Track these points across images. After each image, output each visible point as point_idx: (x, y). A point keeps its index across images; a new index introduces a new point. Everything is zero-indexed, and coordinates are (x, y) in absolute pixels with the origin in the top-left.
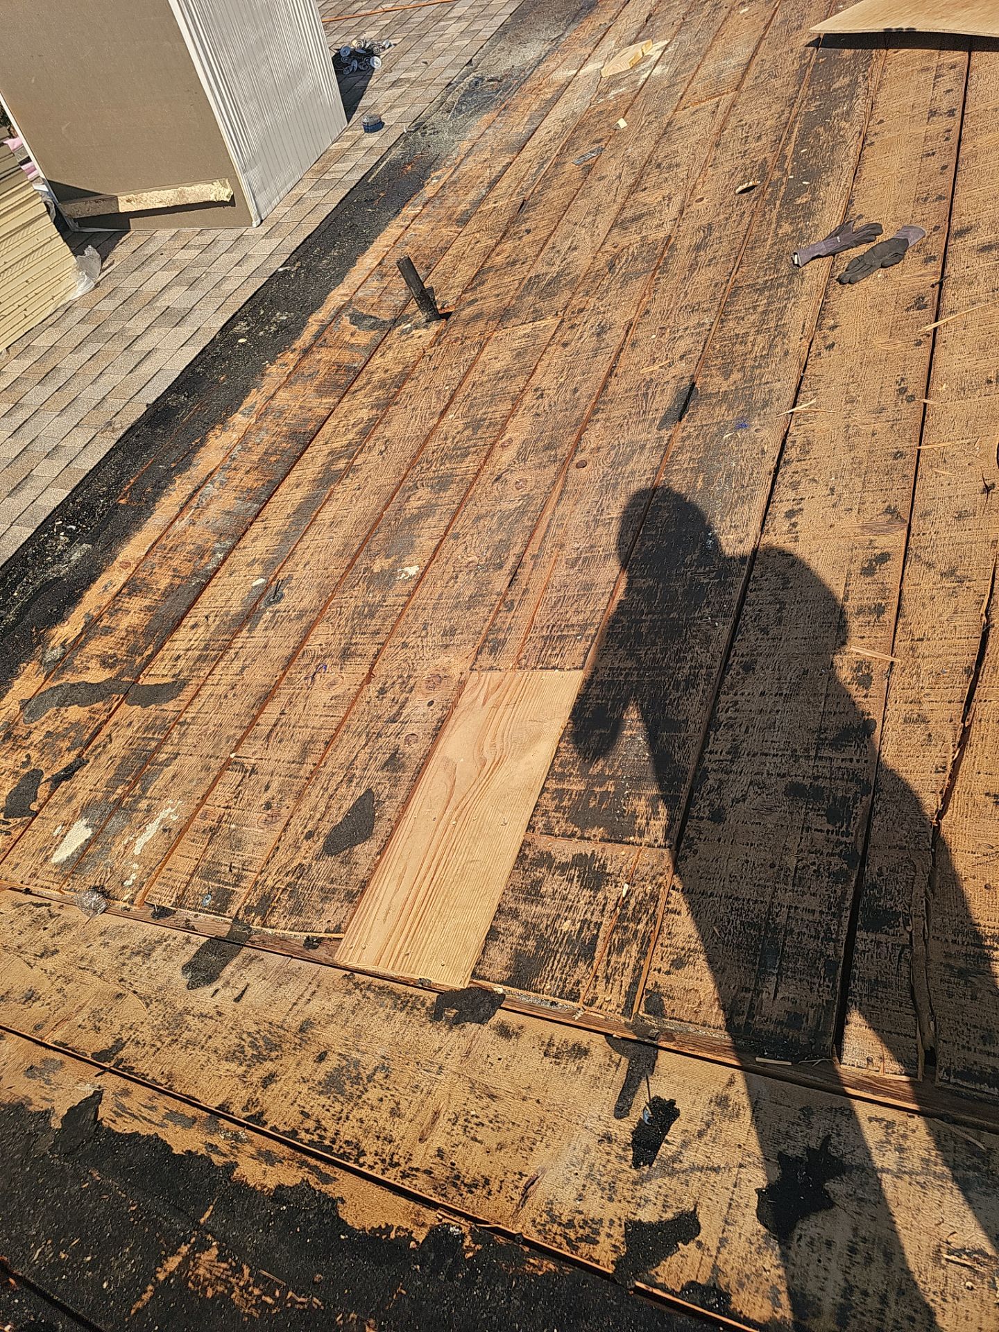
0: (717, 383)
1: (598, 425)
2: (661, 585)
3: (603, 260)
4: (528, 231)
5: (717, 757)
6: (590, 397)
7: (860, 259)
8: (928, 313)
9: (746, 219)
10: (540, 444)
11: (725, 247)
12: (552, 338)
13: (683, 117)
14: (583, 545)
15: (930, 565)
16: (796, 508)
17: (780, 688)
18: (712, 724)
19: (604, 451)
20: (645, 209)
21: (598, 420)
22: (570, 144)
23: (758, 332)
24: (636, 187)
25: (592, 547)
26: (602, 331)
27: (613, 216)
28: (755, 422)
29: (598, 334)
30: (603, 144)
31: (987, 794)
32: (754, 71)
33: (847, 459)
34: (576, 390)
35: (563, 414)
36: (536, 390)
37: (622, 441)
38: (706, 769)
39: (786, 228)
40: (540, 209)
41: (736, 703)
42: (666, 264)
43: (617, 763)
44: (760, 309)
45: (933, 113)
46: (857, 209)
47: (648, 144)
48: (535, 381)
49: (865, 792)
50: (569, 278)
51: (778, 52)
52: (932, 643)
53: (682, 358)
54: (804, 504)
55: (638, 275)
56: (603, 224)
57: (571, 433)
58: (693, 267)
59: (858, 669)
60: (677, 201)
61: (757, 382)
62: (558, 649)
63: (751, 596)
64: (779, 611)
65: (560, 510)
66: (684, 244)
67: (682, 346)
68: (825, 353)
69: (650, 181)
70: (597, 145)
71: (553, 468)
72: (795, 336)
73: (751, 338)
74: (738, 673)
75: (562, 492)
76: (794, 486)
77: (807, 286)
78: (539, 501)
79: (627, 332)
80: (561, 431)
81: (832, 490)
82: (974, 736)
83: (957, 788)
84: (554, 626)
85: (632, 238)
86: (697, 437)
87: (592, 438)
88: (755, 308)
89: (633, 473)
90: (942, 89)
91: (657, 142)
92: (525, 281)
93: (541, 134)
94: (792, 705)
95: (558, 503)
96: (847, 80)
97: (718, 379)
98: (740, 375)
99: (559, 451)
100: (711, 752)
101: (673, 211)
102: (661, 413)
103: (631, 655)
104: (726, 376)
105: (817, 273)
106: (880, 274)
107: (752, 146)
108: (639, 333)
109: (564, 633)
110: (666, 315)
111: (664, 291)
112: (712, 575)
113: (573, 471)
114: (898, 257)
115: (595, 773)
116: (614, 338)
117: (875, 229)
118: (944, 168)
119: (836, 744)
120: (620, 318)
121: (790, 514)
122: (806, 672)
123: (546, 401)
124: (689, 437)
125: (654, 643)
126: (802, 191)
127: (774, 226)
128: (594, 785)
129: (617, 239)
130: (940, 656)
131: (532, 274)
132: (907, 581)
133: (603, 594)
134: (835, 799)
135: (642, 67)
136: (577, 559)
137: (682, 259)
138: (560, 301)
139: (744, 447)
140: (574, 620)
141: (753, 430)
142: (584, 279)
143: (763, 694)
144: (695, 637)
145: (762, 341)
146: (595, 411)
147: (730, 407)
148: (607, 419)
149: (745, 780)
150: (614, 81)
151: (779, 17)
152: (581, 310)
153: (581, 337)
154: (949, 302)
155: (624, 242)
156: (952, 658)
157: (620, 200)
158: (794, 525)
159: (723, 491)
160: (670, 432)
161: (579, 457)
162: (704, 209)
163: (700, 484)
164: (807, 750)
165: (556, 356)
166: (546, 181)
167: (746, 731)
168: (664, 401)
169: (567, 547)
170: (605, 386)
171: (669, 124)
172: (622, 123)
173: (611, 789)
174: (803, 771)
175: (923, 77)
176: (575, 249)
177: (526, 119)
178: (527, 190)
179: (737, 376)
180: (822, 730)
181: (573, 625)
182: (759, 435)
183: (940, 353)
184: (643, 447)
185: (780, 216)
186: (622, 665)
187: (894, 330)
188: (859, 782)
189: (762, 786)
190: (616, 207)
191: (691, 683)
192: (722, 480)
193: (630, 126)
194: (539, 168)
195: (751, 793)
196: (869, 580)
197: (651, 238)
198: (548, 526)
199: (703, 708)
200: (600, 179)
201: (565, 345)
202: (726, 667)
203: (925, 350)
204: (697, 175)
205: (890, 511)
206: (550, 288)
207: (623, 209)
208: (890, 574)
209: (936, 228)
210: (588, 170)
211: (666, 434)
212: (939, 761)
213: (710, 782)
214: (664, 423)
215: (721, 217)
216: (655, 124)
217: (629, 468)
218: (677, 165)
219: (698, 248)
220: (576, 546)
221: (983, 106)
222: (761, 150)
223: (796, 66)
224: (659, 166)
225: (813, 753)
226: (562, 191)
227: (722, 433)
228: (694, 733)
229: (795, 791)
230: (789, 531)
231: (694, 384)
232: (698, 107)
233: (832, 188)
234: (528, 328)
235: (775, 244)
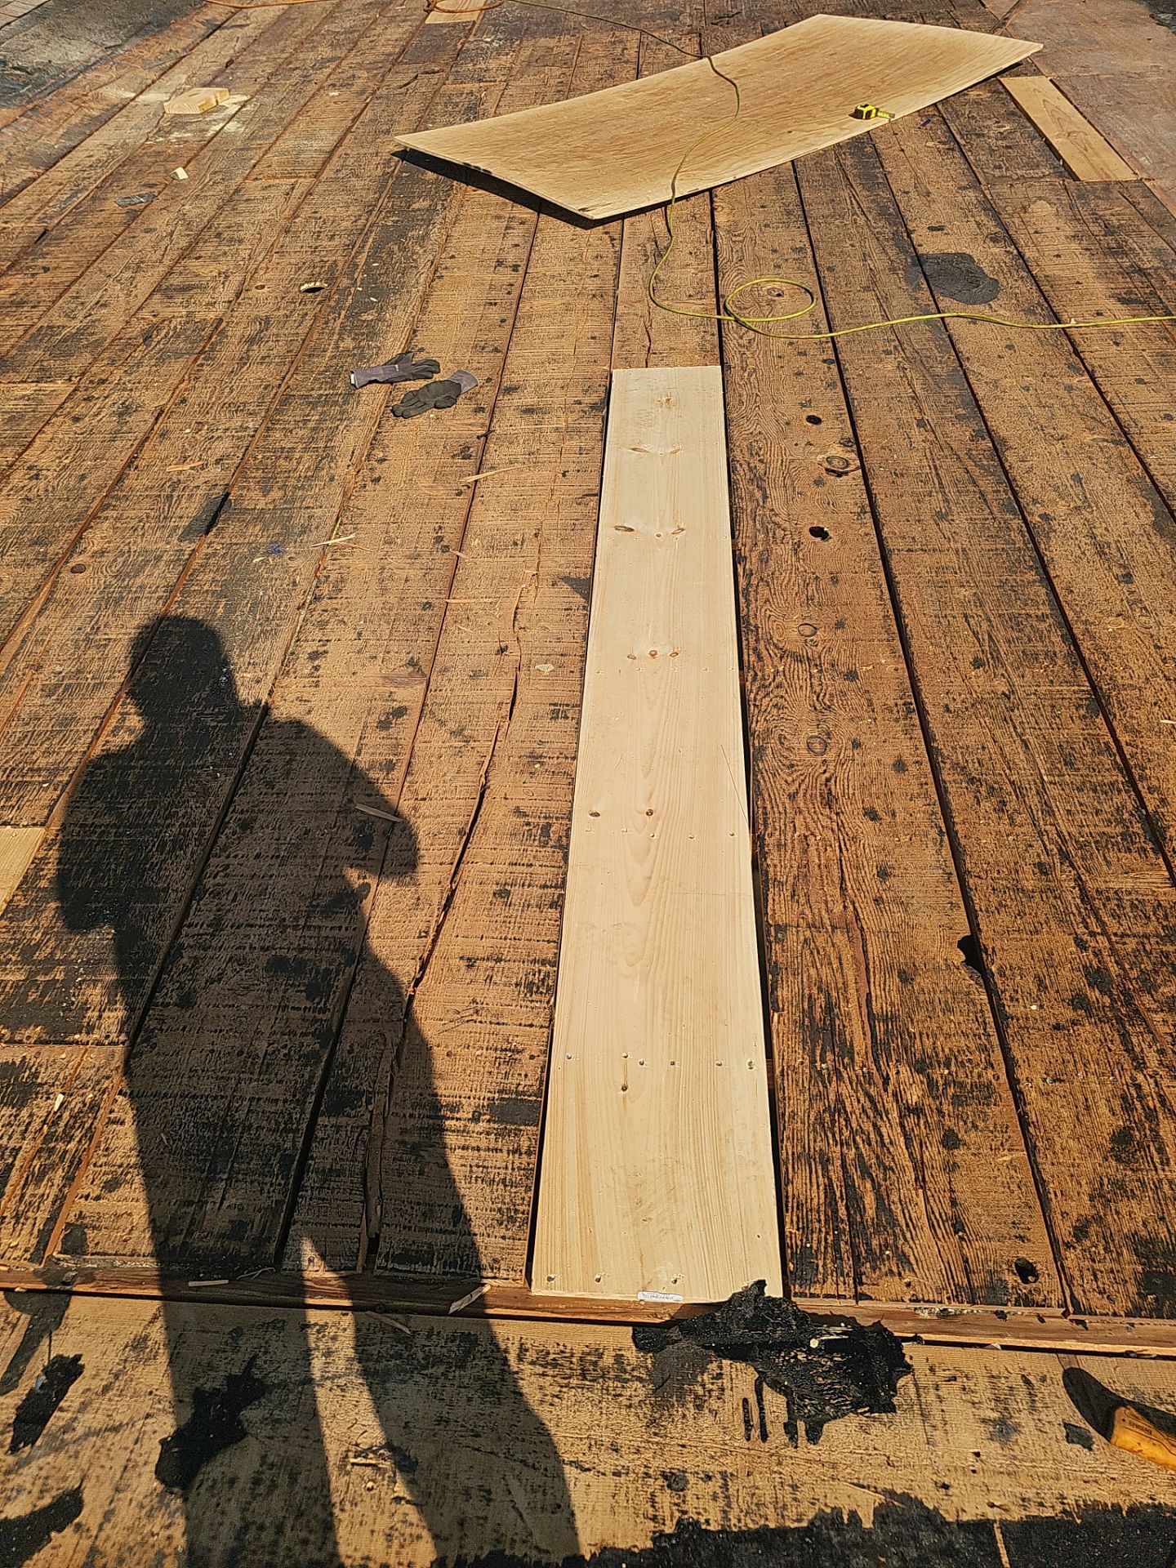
0: (254, 499)
1: (106, 525)
2: (159, 726)
3: (137, 328)
4: (46, 269)
5: (195, 930)
6: (99, 489)
7: (415, 394)
8: (470, 465)
9: (308, 322)
10: (27, 537)
11: (280, 348)
12: (60, 407)
13: (253, 189)
14: (68, 668)
15: (442, 723)
16: (321, 649)
17: (278, 850)
18: (197, 892)
19: (110, 557)
20: (196, 281)
21: (106, 518)
22: (113, 179)
23: (305, 450)
24: (187, 253)
25: (79, 672)
26: (125, 411)
27: (157, 278)
28: (290, 549)
29: (121, 415)
30: (155, 191)
31: (461, 958)
32: (335, 162)
33: (378, 603)
34: (83, 477)
35: (62, 503)
36: (30, 468)
37: (134, 548)
38: (182, 946)
39: (348, 343)
40: (65, 244)
41: (227, 867)
42: (213, 349)
43: (72, 944)
44: (311, 425)
45: (500, 263)
46: (420, 340)
47: (209, 207)
48: (30, 456)
49: (349, 963)
50: (92, 339)
51: (363, 151)
52: (434, 802)
53: (217, 462)
54: (329, 647)
55: (178, 355)
56: (144, 285)
57: (70, 529)
58: (243, 361)
59: (361, 830)
60: (235, 280)
61: (297, 504)
62: (14, 800)
63: (261, 744)
64: (289, 762)
65: (42, 622)
66: (236, 332)
67: (221, 448)
68: (370, 486)
69: (207, 249)
70: (148, 190)
71: (40, 569)
72: (343, 462)
73: (297, 455)
74: (234, 833)
75: (48, 600)
76: (322, 625)
77: (362, 410)
78: (15, 608)
79: (157, 419)
80: (57, 524)
81: (360, 634)
82: (457, 900)
83: (435, 953)
84: (13, 769)
85: (176, 311)
86: (224, 556)
87: (96, 538)
88: (305, 422)
89: (142, 587)
90: (510, 242)
91: (220, 208)
92: (34, 330)
93: (78, 155)
94: (288, 869)
95: (40, 614)
96: (426, 204)
97: (255, 494)
98: (281, 493)
99: (52, 549)
100: (190, 925)
101: (226, 292)
102: (185, 523)
103: (110, 809)
104: (266, 491)
105: (373, 398)
106: (432, 414)
107: (324, 243)
108: (170, 424)
109: (27, 779)
110: (205, 408)
111: (207, 381)
112: (221, 718)
113: (66, 575)
114: (451, 401)
115: (42, 957)
116: (140, 423)
117: (432, 367)
118: (503, 321)
119: (328, 912)
120: (151, 400)
121: (314, 656)
122: (307, 832)
123: (42, 485)
124: (214, 554)
125: (141, 795)
126: (369, 306)
127: (336, 337)
128: (37, 973)
129: (158, 307)
130: (439, 816)
131: (44, 323)
132: (419, 738)
133: (85, 732)
134: (317, 972)
135: (214, 116)
136: (57, 686)
137: (231, 349)
138: (77, 364)
139: (275, 575)
140: (42, 762)
141: (286, 557)
142: (110, 345)
143: (258, 856)
144: (191, 789)
145: (308, 461)
146: (104, 507)
147: (265, 529)
148: (117, 519)
149: (225, 955)
150: (179, 122)
151: (368, 115)
152: (103, 381)
153: (99, 414)
154: (492, 457)
155: (166, 312)
156: (449, 819)
157: (167, 262)
158: (316, 668)
159: (246, 621)
160: (193, 546)
161: (77, 560)
162: (264, 298)
163: (220, 611)
164: (296, 919)
165: (62, 431)
166: (78, 214)
167: (234, 900)
168: (191, 508)
169: (46, 670)
170: (120, 479)
171: (237, 191)
172: (181, 173)
173: (60, 977)
174: (289, 944)
175: (496, 223)
176: (105, 305)
177: (61, 131)
178: (51, 218)
179: (276, 494)
180: (315, 896)
181: (39, 769)
182: (293, 564)
183: (478, 508)
184: (158, 559)
185: (343, 327)
186: (97, 821)
187: (439, 476)
188: (345, 951)
189: (242, 962)
190: (162, 269)
191: (179, 844)
192: (246, 610)
193: (191, 178)
194: (72, 197)
195: (229, 971)
196: (384, 734)
197: (198, 317)
198: (23, 641)
199: (189, 873)
200: (147, 231)
201: (76, 419)
202: (222, 825)
203: (463, 501)
204: (260, 258)
205: (412, 663)
206: (66, 346)
207: (170, 273)
208: (404, 729)
209: (489, 380)
210: (134, 216)
211: (188, 547)
212: (423, 926)
213: (185, 960)
214: (187, 533)
215: (282, 312)
216: (221, 187)
217: (138, 581)
218: (241, 241)
219: (251, 341)
220: (58, 669)
221: (543, 270)
222: (333, 250)
223: (379, 172)
224: (219, 235)
225: (302, 922)
226: (98, 231)
227: (253, 556)
228: (173, 904)
229: (278, 965)
230: (311, 675)
231: (228, 494)
232: (271, 182)
233: (399, 312)
234: (30, 389)
235: (334, 357)
